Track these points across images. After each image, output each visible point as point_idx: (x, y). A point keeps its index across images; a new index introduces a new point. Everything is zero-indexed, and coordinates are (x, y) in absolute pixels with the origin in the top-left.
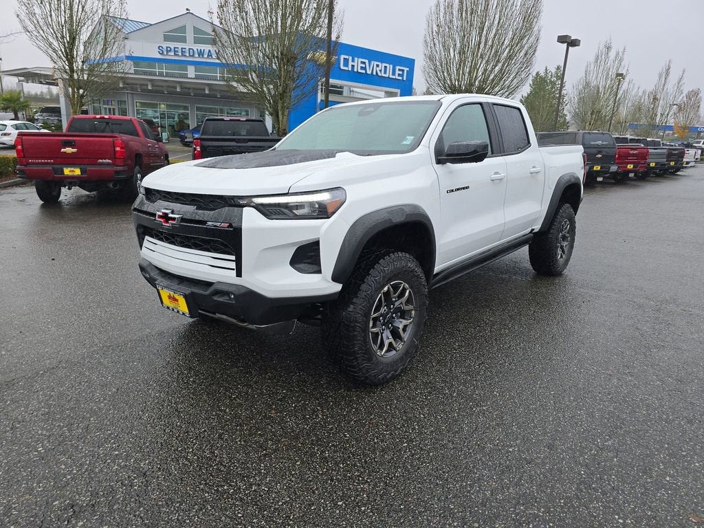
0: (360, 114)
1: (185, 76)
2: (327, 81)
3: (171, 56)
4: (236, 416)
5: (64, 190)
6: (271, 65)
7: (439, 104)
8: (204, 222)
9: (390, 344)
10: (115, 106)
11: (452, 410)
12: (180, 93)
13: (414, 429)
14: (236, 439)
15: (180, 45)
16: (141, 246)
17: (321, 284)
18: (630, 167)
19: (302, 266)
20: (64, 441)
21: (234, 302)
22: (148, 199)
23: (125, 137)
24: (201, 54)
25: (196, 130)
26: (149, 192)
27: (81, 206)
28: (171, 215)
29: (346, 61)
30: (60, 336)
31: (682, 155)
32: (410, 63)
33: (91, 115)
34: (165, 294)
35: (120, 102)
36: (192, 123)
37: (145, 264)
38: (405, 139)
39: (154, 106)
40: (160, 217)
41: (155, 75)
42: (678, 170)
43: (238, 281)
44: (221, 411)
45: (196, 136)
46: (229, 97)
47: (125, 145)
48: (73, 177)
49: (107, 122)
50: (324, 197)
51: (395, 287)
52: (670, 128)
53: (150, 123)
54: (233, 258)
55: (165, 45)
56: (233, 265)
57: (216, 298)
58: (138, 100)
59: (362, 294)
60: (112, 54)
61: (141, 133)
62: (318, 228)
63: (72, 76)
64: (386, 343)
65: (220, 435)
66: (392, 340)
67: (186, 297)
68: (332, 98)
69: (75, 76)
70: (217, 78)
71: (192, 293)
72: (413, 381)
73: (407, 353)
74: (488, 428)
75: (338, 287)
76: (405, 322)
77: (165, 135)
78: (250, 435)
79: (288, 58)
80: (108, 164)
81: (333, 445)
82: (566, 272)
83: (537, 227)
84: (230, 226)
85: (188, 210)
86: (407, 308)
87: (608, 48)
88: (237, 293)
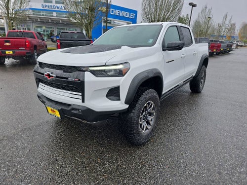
0: (128, 30)
1: (52, 16)
2: (107, 19)
3: (47, 8)
4: (83, 163)
5: (6, 60)
6: (85, 12)
7: (162, 26)
8: (67, 78)
9: (146, 127)
10: (25, 27)
11: (175, 156)
12: (50, 23)
13: (161, 166)
14: (84, 175)
15: (50, 4)
16: (38, 87)
17: (120, 105)
18: (215, 50)
19: (111, 97)
20: (6, 179)
21: (81, 113)
22: (40, 67)
23: (30, 39)
24: (58, 7)
25: (57, 36)
26: (40, 64)
27: (13, 66)
28: (51, 75)
29: (112, 11)
30: (4, 124)
31: (231, 46)
32: (136, 12)
33: (16, 30)
34: (49, 108)
35: (28, 26)
36: (55, 34)
37: (40, 95)
38: (149, 40)
39: (41, 27)
40: (46, 75)
41: (40, 15)
42: (230, 51)
43: (83, 104)
44: (76, 160)
45: (58, 39)
46: (70, 24)
47: (29, 42)
48: (10, 55)
49: (23, 33)
50: (120, 67)
51: (149, 104)
52: (225, 37)
53: (39, 33)
54: (81, 94)
55: (44, 4)
56: (80, 97)
57: (73, 111)
58: (35, 25)
59: (137, 108)
60: (23, 7)
61: (36, 37)
62: (119, 81)
63: (8, 15)
64: (145, 127)
65: (77, 173)
66: (147, 125)
67: (59, 110)
68: (108, 25)
69: (10, 15)
70: (65, 17)
71: (62, 109)
72: (155, 142)
73: (153, 130)
74: (191, 165)
75: (127, 106)
76: (151, 117)
77: (45, 38)
78: (90, 173)
79: (92, 9)
80: (23, 50)
81: (127, 177)
82: (202, 91)
83: (194, 75)
84: (79, 80)
85: (60, 72)
86: (152, 112)
87: (206, 8)
88: (82, 109)
